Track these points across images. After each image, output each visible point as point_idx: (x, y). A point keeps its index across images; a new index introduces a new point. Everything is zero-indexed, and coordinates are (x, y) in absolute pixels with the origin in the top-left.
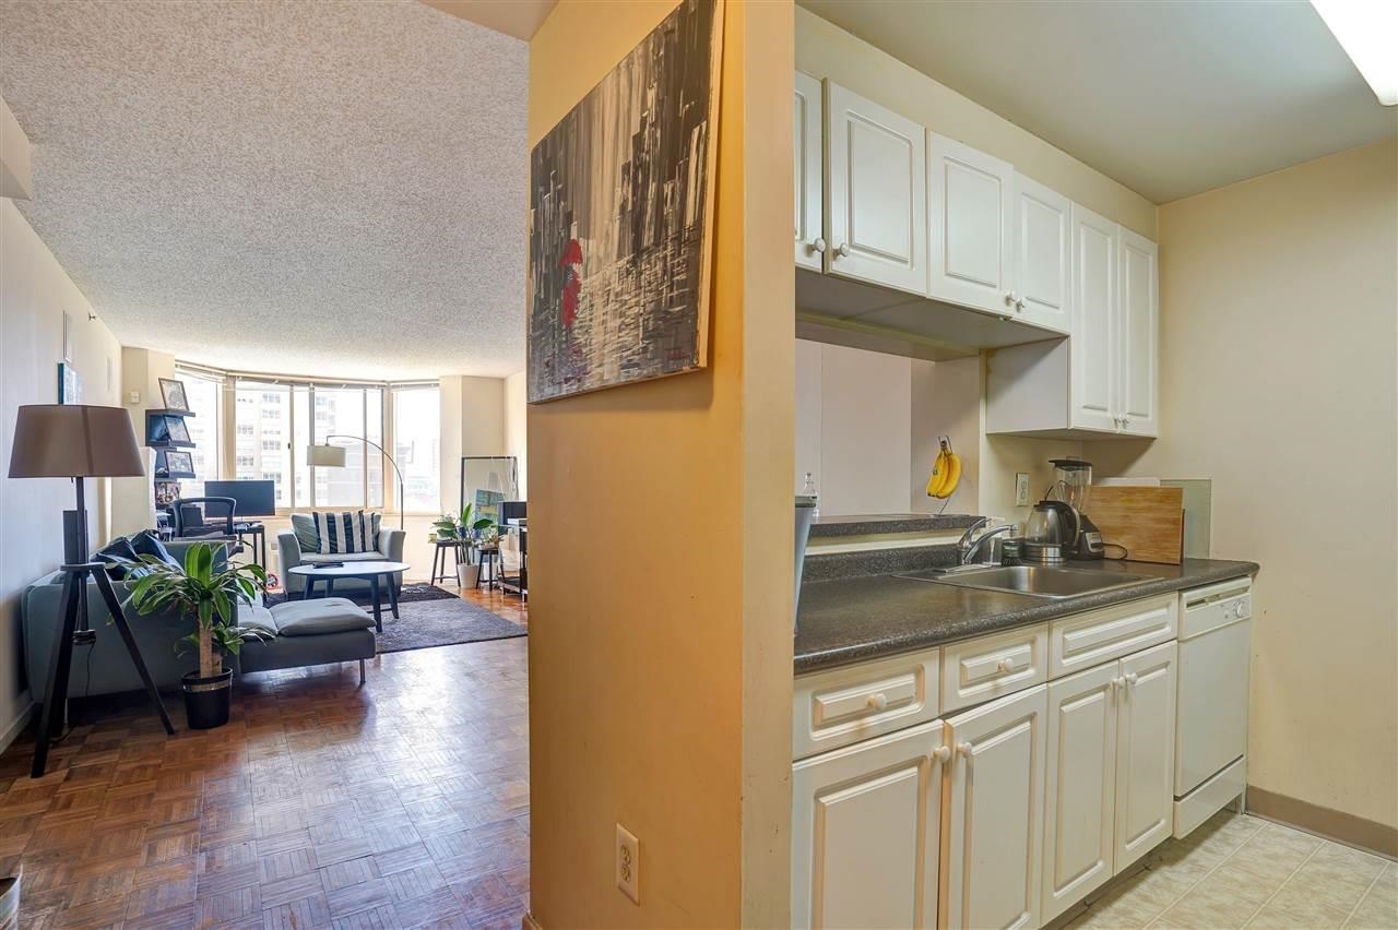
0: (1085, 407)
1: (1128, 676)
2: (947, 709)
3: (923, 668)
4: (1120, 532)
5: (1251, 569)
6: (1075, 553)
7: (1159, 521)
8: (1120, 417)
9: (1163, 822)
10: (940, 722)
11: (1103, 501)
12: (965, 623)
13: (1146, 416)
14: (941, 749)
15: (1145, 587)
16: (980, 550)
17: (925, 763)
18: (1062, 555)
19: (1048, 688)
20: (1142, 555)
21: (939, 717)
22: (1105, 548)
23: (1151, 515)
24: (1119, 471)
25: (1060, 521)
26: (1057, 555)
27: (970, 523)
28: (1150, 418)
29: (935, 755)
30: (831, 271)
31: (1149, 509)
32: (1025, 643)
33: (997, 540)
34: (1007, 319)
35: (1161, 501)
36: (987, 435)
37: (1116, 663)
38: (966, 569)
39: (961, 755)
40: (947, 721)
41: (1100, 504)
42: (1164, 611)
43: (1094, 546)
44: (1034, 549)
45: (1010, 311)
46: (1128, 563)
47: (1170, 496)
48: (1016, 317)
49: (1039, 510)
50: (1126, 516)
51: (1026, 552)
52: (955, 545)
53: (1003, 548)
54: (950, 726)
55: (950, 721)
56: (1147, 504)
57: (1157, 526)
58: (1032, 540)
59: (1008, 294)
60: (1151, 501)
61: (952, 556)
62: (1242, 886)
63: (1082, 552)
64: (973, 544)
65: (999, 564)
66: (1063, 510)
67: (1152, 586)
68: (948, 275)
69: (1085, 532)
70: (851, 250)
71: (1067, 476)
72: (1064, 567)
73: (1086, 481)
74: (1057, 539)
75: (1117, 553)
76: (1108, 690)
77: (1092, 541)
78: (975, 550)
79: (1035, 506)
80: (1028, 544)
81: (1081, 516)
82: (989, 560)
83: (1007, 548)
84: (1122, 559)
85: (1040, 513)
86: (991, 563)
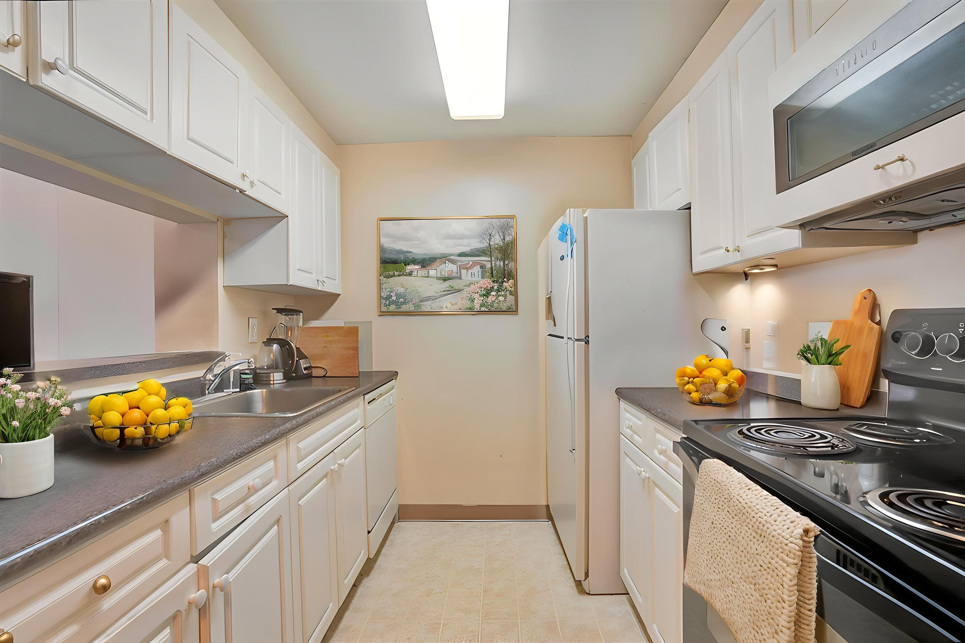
0: (299, 270)
1: (339, 462)
2: (200, 549)
3: (169, 518)
4: (323, 358)
5: (393, 375)
6: (293, 375)
7: (345, 348)
8: (321, 278)
9: (363, 552)
10: (193, 565)
11: (311, 336)
12: (214, 460)
13: (334, 279)
14: (197, 595)
15: (345, 396)
16: (222, 380)
17: (179, 618)
18: (285, 378)
19: (290, 490)
20: (336, 373)
21: (191, 561)
22: (313, 370)
23: (340, 345)
24: (318, 315)
25: (282, 353)
26: (281, 378)
27: (211, 358)
28: (337, 282)
29: (190, 603)
30: (39, 83)
31: (339, 341)
32: (269, 461)
33: (234, 370)
34: (242, 192)
35: (345, 336)
36: (225, 287)
37: (332, 454)
38: (210, 398)
39: (218, 589)
40: (199, 563)
41: (307, 339)
42: (356, 410)
43: (306, 369)
44: (264, 375)
45: (244, 185)
46: (328, 379)
47: (351, 332)
48: (249, 192)
49: (267, 345)
50: (325, 347)
51: (259, 378)
52: (199, 378)
53: (241, 376)
54: (203, 566)
55: (203, 562)
56: (338, 338)
57: (344, 352)
58: (262, 368)
59: (244, 171)
60: (340, 335)
61: (198, 388)
62: (406, 571)
63: (298, 374)
64: (216, 376)
65: (238, 390)
66: (283, 343)
67: (350, 395)
68: (189, 139)
69: (299, 360)
70: (71, 72)
71: (285, 319)
72: (287, 386)
73: (298, 323)
74: (280, 365)
75: (321, 373)
76: (328, 477)
77: (305, 366)
78: (217, 381)
79: (263, 342)
80: (258, 371)
81: (297, 348)
82: (229, 388)
83: (243, 376)
84: (324, 376)
85: (267, 348)
86: (232, 390)
